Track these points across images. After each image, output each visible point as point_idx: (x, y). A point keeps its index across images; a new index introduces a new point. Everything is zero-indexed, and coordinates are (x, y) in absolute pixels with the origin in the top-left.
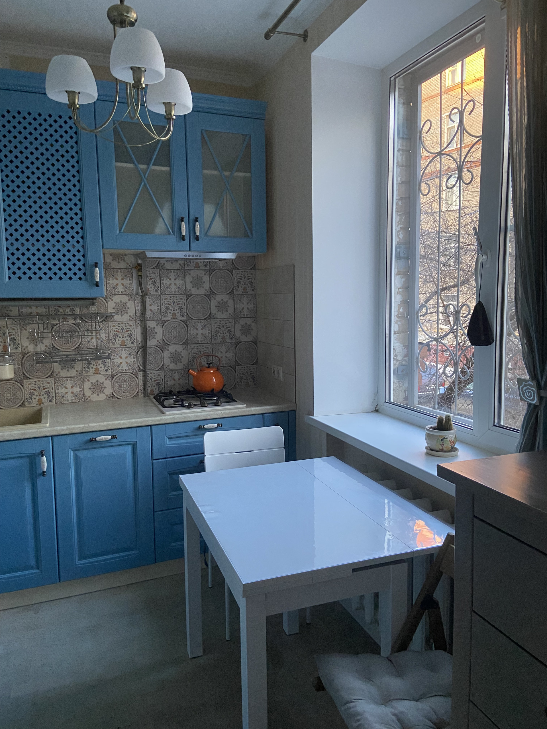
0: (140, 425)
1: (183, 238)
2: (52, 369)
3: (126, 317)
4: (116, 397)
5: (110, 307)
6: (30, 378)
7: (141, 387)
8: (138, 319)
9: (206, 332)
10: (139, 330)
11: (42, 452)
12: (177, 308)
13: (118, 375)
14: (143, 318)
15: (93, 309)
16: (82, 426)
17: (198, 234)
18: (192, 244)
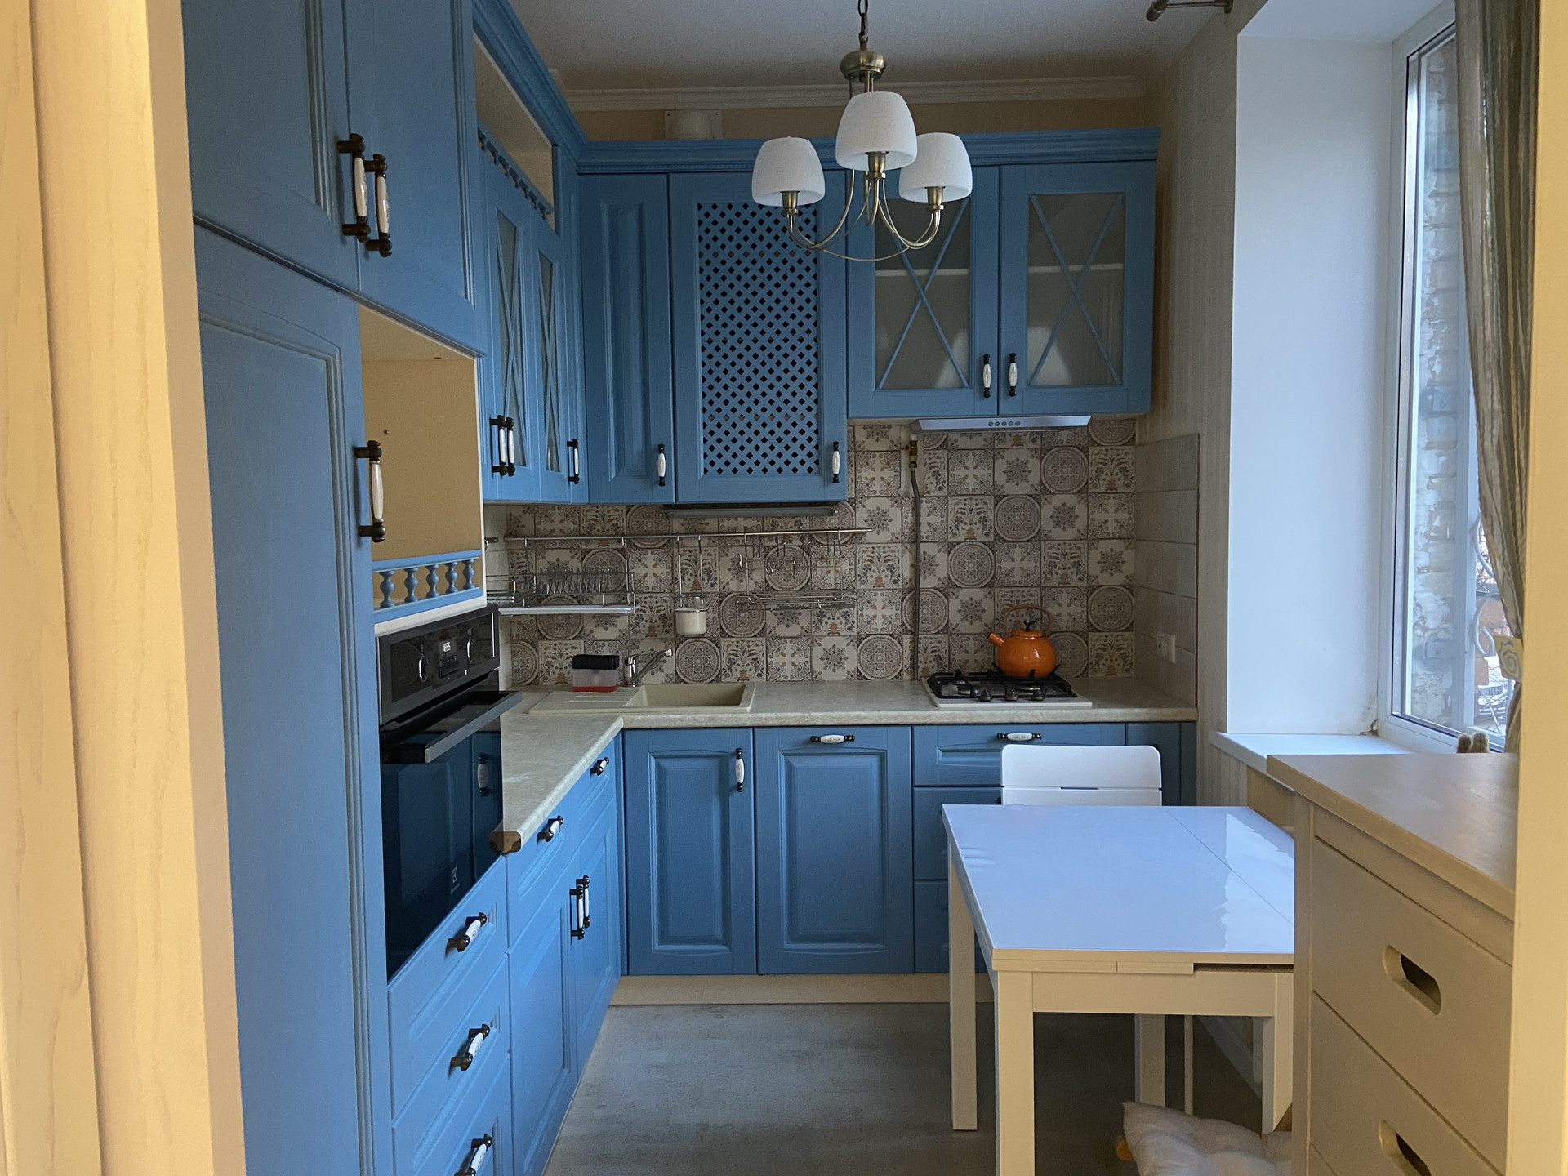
0: (893, 722)
1: (986, 393)
2: (764, 622)
3: (885, 536)
4: (864, 677)
5: (861, 517)
6: (730, 636)
7: (907, 662)
8: (907, 540)
9: (1030, 564)
10: (907, 560)
11: (738, 751)
12: (976, 520)
13: (869, 638)
14: (916, 540)
15: (832, 521)
16: (799, 714)
17: (1013, 384)
18: (1002, 403)
